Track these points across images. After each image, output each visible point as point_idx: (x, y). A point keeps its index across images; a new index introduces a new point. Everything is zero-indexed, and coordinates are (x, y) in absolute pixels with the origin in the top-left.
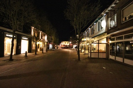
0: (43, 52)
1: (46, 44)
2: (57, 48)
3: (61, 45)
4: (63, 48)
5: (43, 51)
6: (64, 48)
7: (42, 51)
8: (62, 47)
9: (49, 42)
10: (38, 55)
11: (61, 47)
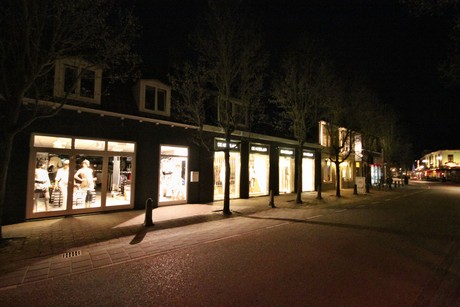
0: (355, 192)
1: (358, 165)
2: (406, 182)
3: (420, 168)
4: (434, 179)
5: (356, 190)
6: (444, 181)
7: (352, 190)
8: (428, 179)
9: (369, 158)
10: (344, 198)
11: (423, 178)
